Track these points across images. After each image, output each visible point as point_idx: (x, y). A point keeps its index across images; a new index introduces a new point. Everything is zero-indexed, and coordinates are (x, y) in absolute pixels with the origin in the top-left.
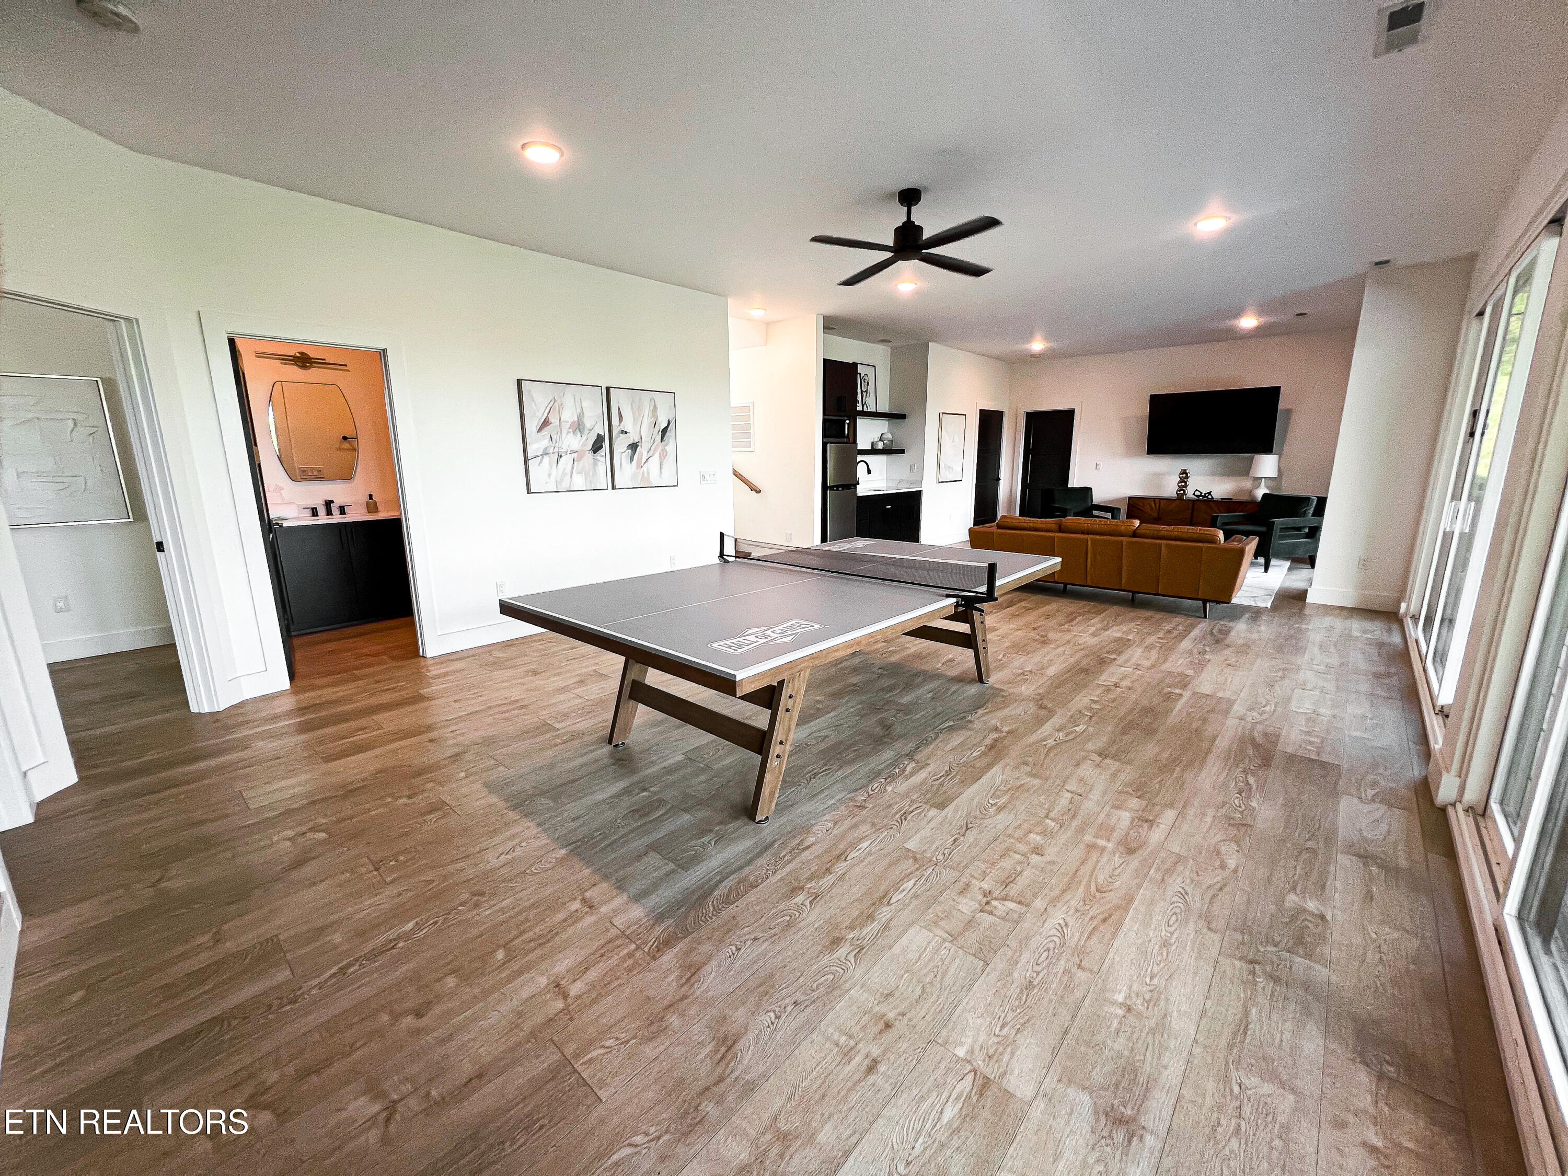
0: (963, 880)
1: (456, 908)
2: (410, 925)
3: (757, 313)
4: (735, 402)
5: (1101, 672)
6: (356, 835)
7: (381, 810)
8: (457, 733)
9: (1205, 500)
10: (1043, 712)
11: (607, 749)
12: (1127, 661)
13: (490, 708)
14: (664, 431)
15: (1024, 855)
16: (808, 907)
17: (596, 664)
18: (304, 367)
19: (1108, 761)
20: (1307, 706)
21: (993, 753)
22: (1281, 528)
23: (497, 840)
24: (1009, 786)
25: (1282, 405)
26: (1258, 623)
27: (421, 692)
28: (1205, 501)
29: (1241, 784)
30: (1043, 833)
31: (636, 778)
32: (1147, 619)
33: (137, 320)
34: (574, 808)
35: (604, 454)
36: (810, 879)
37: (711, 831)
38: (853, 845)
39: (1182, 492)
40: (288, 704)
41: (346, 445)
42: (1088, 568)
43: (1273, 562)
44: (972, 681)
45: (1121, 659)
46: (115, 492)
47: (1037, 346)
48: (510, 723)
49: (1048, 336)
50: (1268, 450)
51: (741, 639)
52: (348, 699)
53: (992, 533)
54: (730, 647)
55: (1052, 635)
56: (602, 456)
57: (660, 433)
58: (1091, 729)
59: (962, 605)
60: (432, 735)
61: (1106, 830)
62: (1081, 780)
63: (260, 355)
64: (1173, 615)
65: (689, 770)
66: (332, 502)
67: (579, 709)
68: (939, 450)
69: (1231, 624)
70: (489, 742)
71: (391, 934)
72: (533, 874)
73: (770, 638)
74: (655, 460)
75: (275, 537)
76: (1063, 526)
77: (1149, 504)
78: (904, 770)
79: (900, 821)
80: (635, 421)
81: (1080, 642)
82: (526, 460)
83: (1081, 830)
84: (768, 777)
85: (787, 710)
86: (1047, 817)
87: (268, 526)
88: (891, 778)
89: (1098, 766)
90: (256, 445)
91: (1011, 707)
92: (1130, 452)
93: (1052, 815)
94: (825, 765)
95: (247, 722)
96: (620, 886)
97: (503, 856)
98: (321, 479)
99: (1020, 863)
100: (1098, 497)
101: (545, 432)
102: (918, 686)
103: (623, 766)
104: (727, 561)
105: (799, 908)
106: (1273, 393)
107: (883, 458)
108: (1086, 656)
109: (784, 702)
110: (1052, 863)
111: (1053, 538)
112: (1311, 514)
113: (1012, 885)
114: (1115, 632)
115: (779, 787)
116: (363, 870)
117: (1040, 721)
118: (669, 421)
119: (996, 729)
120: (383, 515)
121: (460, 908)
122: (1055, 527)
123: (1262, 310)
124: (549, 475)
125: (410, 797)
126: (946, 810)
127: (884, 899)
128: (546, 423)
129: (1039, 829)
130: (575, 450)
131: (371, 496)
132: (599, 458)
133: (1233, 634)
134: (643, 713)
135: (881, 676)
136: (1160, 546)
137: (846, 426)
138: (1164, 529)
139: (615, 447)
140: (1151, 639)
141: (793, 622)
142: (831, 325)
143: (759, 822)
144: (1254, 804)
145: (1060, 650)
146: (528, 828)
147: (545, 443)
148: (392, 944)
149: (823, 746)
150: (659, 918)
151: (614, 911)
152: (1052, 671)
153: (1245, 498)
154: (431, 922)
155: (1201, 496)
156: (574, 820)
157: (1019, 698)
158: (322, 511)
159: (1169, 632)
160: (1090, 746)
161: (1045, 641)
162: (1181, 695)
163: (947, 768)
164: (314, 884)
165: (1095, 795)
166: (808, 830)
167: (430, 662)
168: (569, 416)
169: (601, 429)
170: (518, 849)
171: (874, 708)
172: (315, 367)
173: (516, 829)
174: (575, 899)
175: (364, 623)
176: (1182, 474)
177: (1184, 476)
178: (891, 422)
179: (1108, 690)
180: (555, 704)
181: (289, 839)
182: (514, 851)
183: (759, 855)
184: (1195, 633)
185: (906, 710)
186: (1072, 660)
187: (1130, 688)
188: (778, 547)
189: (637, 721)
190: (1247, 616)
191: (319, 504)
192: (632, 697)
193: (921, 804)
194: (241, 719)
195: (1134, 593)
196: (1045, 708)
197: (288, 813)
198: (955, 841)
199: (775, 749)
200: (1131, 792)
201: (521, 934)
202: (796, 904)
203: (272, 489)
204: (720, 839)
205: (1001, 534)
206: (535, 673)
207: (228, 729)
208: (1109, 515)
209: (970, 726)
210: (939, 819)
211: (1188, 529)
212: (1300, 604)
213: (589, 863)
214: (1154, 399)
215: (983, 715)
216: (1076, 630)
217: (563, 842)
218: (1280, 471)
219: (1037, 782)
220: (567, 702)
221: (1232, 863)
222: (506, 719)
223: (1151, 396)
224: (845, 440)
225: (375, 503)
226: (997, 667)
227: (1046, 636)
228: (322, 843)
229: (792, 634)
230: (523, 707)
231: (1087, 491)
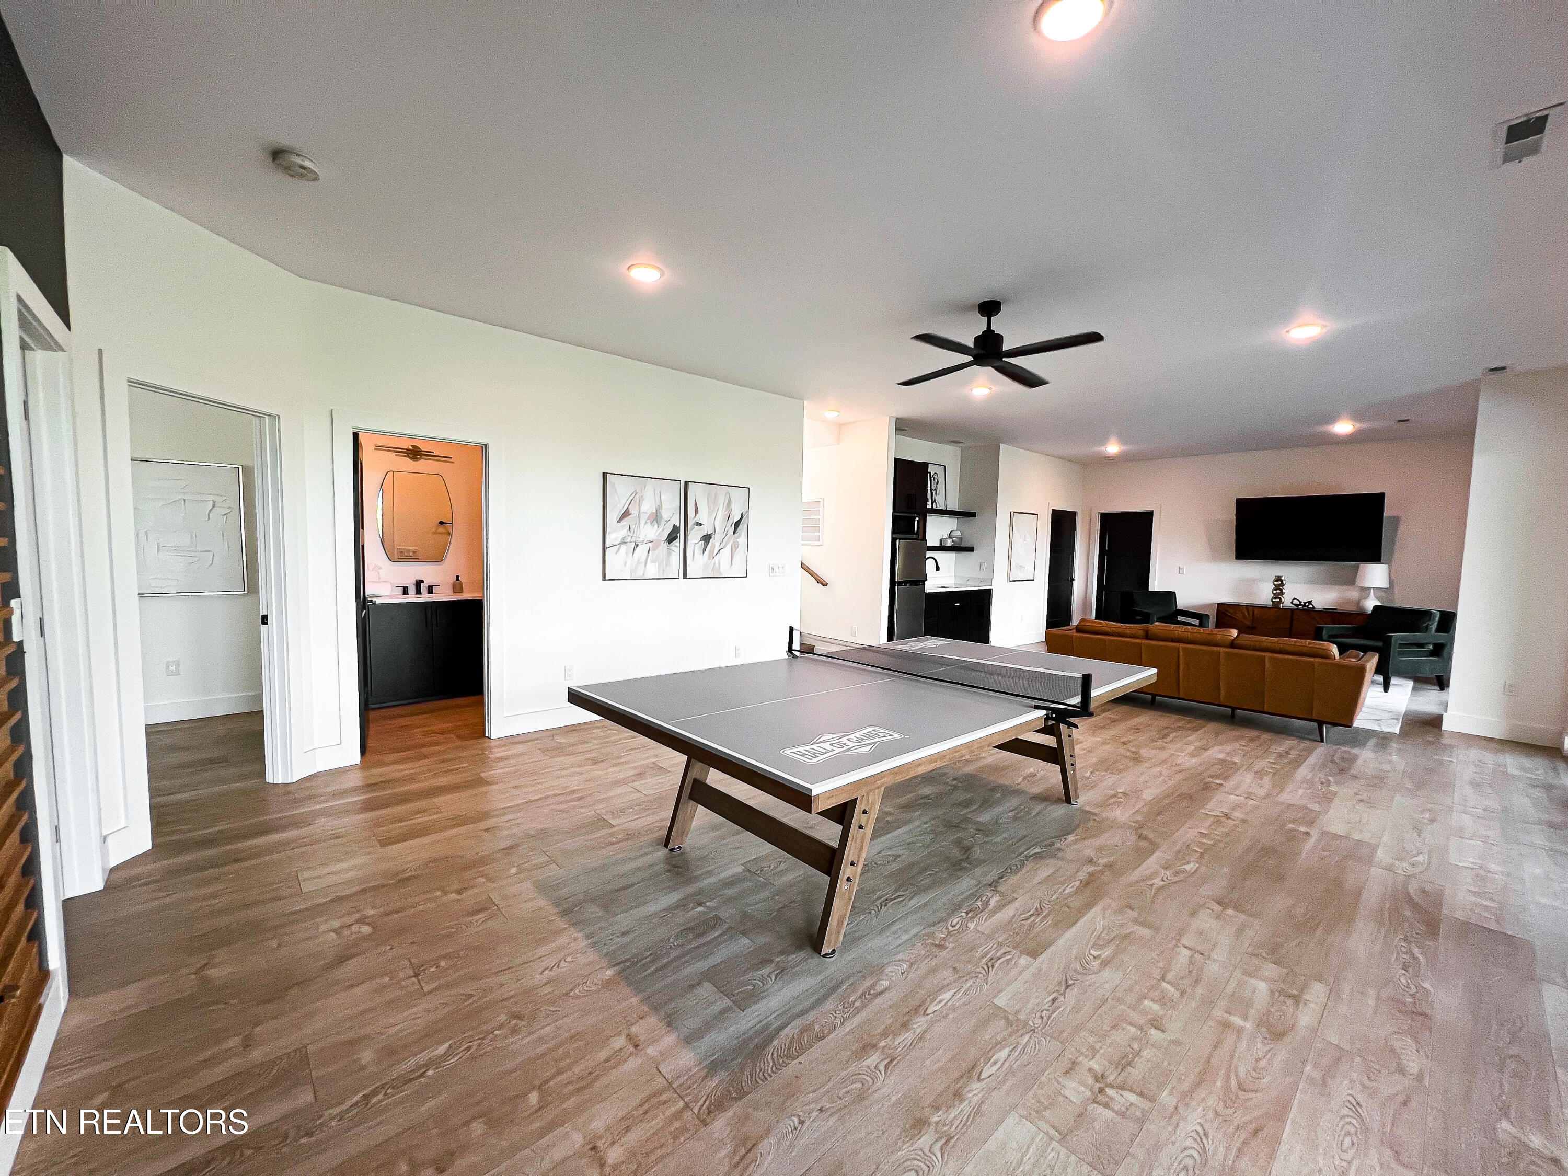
0: (1069, 1055)
1: (492, 1033)
2: (442, 1049)
3: (831, 415)
4: (806, 498)
5: (1205, 801)
6: (401, 931)
7: (430, 905)
8: (514, 822)
9: (1305, 609)
10: (1143, 844)
11: (663, 852)
12: (1237, 787)
13: (547, 797)
14: (737, 524)
15: (1141, 1028)
16: (883, 1073)
17: (656, 756)
18: (414, 458)
19: (1230, 912)
20: (1469, 860)
21: (1088, 890)
22: (1400, 644)
23: (543, 950)
24: (1113, 934)
25: (1388, 512)
26: (1389, 751)
27: (483, 775)
28: (1305, 611)
29: (1405, 956)
30: (1162, 1000)
31: (690, 889)
32: (1252, 740)
33: (279, 416)
34: (624, 920)
35: (678, 544)
36: (884, 1035)
37: (771, 961)
38: (933, 995)
39: (1278, 600)
40: (355, 779)
41: (441, 530)
42: (1181, 680)
43: (1394, 681)
44: (1058, 801)
45: (1229, 785)
46: (237, 567)
47: (1113, 448)
48: (564, 815)
49: (1122, 440)
50: (1376, 558)
51: (814, 746)
52: (412, 779)
53: (1072, 637)
54: (803, 755)
55: (1144, 752)
56: (676, 546)
57: (733, 525)
58: (1203, 869)
59: (1052, 719)
60: (490, 823)
61: (1241, 1004)
62: (1201, 934)
63: (379, 448)
64: (1283, 736)
65: (749, 884)
66: (422, 581)
67: (637, 805)
68: (1010, 550)
69: (1355, 751)
70: (543, 834)
71: (422, 1058)
72: (578, 997)
73: (846, 748)
74: (727, 552)
75: (367, 614)
76: (1150, 633)
77: (1243, 613)
78: (987, 904)
79: (986, 968)
80: (710, 513)
81: (1178, 762)
82: (604, 548)
83: (1208, 1003)
84: (836, 903)
85: (861, 827)
86: (1163, 978)
87: (362, 602)
88: (974, 913)
89: (1218, 917)
90: (363, 528)
91: (1106, 835)
92: (1216, 556)
93: (1169, 977)
94: (896, 890)
95: (314, 797)
96: (670, 1022)
97: (547, 972)
98: (416, 559)
99: (1135, 1039)
100: (1182, 602)
101: (625, 522)
102: (997, 803)
103: (678, 874)
104: (795, 657)
105: (872, 1073)
106: (1377, 500)
107: (952, 555)
108: (1186, 780)
109: (857, 817)
110: (1176, 1042)
111: (1139, 645)
112: (1434, 629)
113: (1130, 1069)
114: (1217, 753)
115: (848, 913)
116: (402, 975)
117: (1142, 854)
118: (742, 514)
119: (1091, 861)
120: (466, 596)
121: (496, 1032)
122: (1141, 632)
123: (1356, 416)
124: (625, 564)
125: (459, 892)
126: (1040, 959)
127: (972, 1072)
128: (626, 514)
129: (1156, 994)
130: (651, 539)
131: (458, 577)
132: (673, 548)
133: (1359, 762)
134: (702, 816)
135: (955, 788)
136: (1263, 659)
137: (916, 522)
138: (1266, 640)
139: (689, 538)
140: (1261, 764)
141: (870, 729)
142: (903, 426)
143: (824, 956)
144: (1427, 985)
145: (1157, 770)
146: (575, 939)
147: (624, 532)
148: (421, 1071)
149: (895, 866)
150: (713, 1068)
151: (662, 1054)
152: (1148, 795)
153: (1352, 609)
154: (466, 1046)
155: (1300, 604)
156: (624, 934)
157: (1113, 825)
158: (412, 590)
159: (1280, 756)
160: (1205, 891)
161: (1137, 759)
162: (1307, 834)
163: (1037, 904)
164: (352, 986)
165: (1219, 954)
166: (877, 970)
167: (493, 744)
168: (648, 507)
169: (678, 521)
170: (563, 964)
171: (952, 826)
172: (423, 459)
173: (562, 940)
174: (619, 1034)
175: (436, 700)
176: (1276, 581)
177: (1279, 584)
178: (960, 520)
179: (1217, 821)
180: (611, 797)
181: (334, 931)
182: (558, 966)
183: (825, 997)
184: (1312, 760)
185: (985, 830)
186: (1170, 783)
187: (1244, 821)
188: (844, 643)
189: (695, 823)
190: (1372, 742)
191: (410, 583)
192: (691, 797)
193: (1009, 949)
194: (308, 793)
195: (1234, 709)
196: (1145, 838)
197: (340, 899)
198: (1054, 1000)
199: (846, 871)
200: (1264, 954)
201: (559, 1073)
202: (868, 1067)
203: (371, 568)
204: (782, 971)
205: (1079, 638)
206: (595, 762)
207: (297, 802)
208: (1197, 622)
209: (1060, 854)
210: (1033, 969)
211: (1295, 642)
212: (1436, 730)
213: (638, 990)
214: (1240, 503)
215: (1075, 842)
216: (1172, 748)
217: (612, 959)
218: (1391, 582)
219: (1146, 932)
220: (622, 795)
221: (1413, 1066)
222: (562, 811)
223: (1238, 500)
224: (915, 536)
225: (461, 584)
226: (1085, 786)
227: (1137, 753)
228: (367, 938)
229: (870, 744)
230: (580, 799)
231: (1169, 596)
